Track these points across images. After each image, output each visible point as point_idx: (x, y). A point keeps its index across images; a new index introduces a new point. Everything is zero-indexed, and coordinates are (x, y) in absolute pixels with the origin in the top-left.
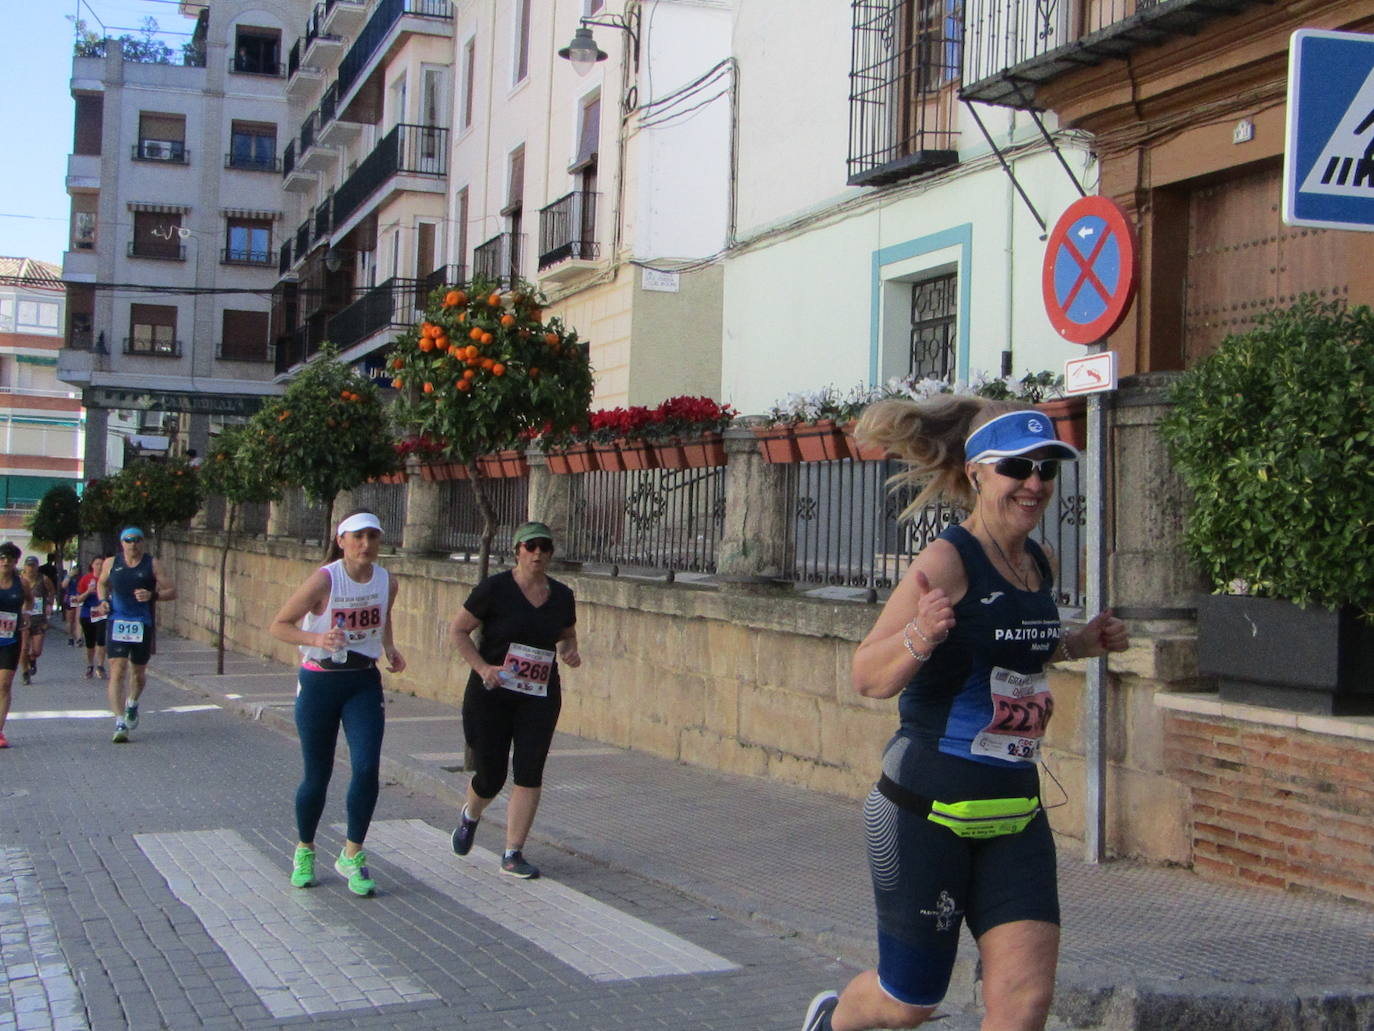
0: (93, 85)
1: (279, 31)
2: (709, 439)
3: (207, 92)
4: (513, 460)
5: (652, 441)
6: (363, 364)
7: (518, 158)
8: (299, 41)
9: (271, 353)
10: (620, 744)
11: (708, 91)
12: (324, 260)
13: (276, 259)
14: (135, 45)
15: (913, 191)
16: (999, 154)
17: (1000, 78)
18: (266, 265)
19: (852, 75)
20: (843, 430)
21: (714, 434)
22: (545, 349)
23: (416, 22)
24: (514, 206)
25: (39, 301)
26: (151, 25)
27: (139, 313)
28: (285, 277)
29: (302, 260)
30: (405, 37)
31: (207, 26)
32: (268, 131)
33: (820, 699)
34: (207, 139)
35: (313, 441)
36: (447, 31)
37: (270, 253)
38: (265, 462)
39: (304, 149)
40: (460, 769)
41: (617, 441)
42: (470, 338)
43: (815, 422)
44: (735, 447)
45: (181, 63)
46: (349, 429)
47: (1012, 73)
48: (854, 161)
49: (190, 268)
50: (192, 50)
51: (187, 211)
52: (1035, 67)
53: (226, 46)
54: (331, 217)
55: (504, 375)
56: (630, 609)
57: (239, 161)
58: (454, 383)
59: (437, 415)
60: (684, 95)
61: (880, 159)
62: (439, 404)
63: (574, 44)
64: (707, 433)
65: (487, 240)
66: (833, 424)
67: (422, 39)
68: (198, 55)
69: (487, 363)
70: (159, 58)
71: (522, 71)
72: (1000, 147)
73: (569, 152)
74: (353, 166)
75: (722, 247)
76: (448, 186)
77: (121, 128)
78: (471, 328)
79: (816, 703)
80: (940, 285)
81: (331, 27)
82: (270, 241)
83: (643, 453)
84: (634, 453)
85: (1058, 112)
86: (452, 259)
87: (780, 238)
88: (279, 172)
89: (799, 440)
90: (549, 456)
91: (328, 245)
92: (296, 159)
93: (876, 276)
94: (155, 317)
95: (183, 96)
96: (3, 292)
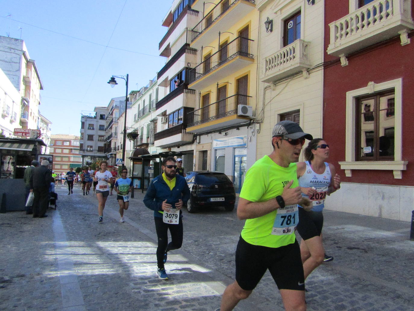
0: (83, 121)
1: (105, 115)
3: (97, 122)
9: (104, 151)
12: (108, 143)
13: (104, 140)
14: (88, 116)
23: (115, 123)
25: (77, 141)
26: (90, 114)
27: (88, 146)
28: (105, 143)
30: (113, 124)
31: (97, 114)
32: (103, 126)
34: (96, 127)
39: (107, 129)
49: (94, 142)
51: (94, 135)
53: (99, 116)
68: (95, 118)
76: (117, 138)
77: (87, 126)
82: (104, 138)
88: (104, 131)
94: (91, 147)
95: (93, 122)
96: (72, 140)
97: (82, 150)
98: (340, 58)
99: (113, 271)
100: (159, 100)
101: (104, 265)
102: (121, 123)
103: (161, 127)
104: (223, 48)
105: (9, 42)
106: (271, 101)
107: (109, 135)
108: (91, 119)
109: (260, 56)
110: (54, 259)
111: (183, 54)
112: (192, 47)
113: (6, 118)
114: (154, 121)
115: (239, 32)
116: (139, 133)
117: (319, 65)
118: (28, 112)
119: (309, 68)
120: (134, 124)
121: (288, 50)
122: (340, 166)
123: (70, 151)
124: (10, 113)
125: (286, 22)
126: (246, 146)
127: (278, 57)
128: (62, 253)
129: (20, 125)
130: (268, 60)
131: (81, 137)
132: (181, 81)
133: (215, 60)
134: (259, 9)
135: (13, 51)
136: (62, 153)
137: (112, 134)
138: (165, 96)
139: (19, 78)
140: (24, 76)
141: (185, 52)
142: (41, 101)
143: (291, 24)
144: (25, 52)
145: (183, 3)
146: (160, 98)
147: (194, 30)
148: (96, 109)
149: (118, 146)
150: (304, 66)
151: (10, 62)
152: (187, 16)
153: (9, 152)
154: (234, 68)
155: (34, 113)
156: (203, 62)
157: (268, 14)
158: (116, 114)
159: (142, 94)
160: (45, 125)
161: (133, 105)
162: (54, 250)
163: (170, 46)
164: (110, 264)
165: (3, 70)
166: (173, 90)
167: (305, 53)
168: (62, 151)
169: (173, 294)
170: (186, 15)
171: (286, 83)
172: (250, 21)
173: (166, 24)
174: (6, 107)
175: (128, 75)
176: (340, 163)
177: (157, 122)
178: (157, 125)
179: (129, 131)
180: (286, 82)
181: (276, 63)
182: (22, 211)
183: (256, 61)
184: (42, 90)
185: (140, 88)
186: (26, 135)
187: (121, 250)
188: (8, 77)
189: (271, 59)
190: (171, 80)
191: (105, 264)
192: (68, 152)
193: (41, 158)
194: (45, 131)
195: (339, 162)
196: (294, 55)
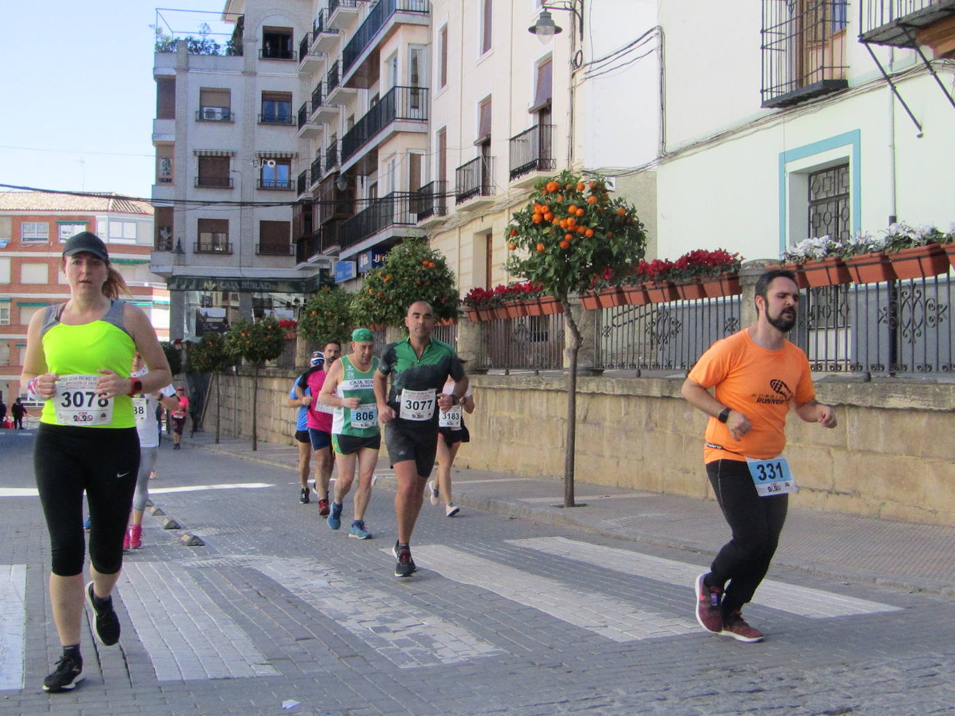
0: (169, 71)
1: (292, 28)
2: (726, 277)
3: (245, 73)
4: (551, 302)
5: (677, 282)
6: (370, 253)
7: (486, 105)
8: (307, 35)
9: (293, 249)
10: (654, 490)
11: (639, 50)
12: (336, 184)
13: (295, 185)
14: (195, 43)
15: (813, 109)
16: (887, 78)
17: (894, 25)
18: (288, 189)
19: (762, 32)
20: (847, 263)
21: (729, 274)
22: (617, 219)
23: (405, 16)
24: (485, 138)
25: (123, 221)
26: (206, 29)
27: (203, 225)
28: (302, 196)
29: (316, 184)
30: (397, 26)
31: (243, 28)
32: (286, 98)
33: (832, 450)
34: (246, 105)
35: (408, 295)
36: (424, 21)
37: (290, 181)
38: (376, 310)
39: (314, 109)
40: (562, 507)
41: (644, 283)
42: (568, 212)
43: (823, 259)
44: (749, 282)
45: (224, 54)
46: (430, 286)
47: (903, 21)
48: (767, 91)
49: (236, 192)
50: (233, 45)
51: (233, 154)
52: (923, 16)
54: (339, 154)
55: (593, 236)
56: (663, 397)
57: (268, 119)
58: (558, 244)
59: (546, 266)
60: (621, 54)
61: (785, 89)
62: (548, 259)
63: (539, 23)
64: (725, 273)
65: (463, 164)
66: (838, 260)
67: (409, 27)
68: (236, 48)
69: (581, 229)
70: (211, 52)
71: (487, 46)
72: (888, 73)
73: (529, 98)
74: (352, 118)
75: (655, 157)
76: (429, 127)
77: (188, 101)
78: (569, 206)
79: (829, 453)
80: (831, 173)
81: (333, 23)
82: (290, 173)
83: (666, 291)
84: (660, 291)
85: (934, 47)
86: (435, 177)
87: (701, 149)
88: (295, 125)
89: (807, 274)
90: (583, 298)
91: (338, 173)
92: (308, 115)
93: (782, 170)
94: (214, 227)
95: (228, 77)
96: (98, 216)
97: (169, 248)
107: (328, 143)
108: (210, 61)
136: (54, 283)
168: (53, 274)
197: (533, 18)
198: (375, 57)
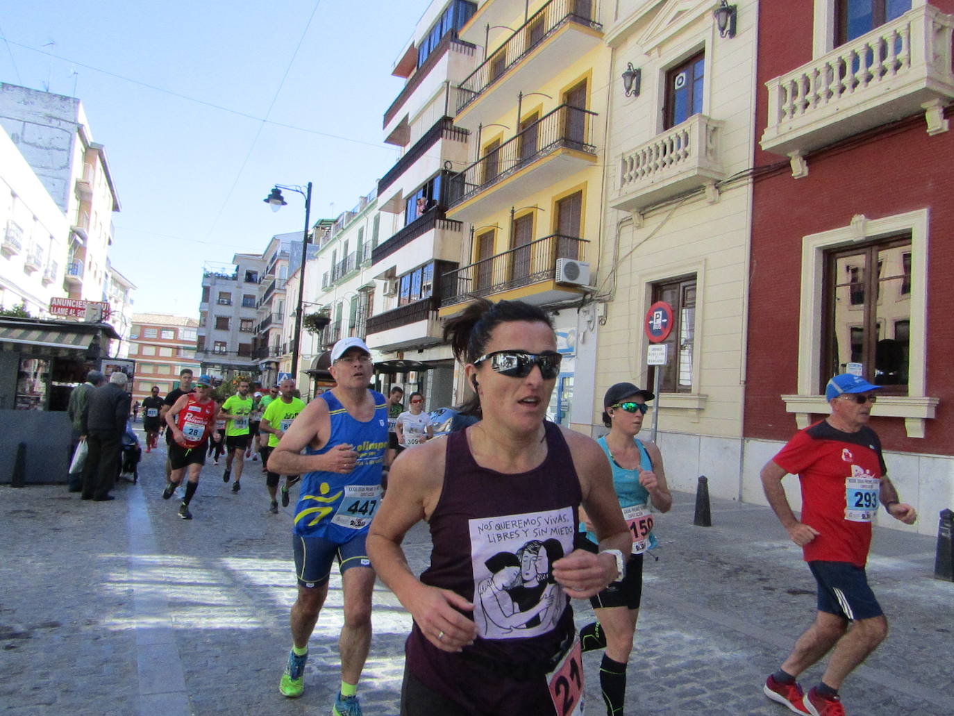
0: (208, 285)
1: (257, 272)
3: (237, 287)
9: (251, 355)
12: (262, 335)
13: (253, 330)
14: (219, 274)
18: (251, 332)
23: (278, 290)
25: (191, 331)
26: (224, 268)
27: (216, 343)
28: (255, 336)
29: (258, 333)
30: (275, 293)
31: (239, 268)
32: (253, 297)
34: (237, 299)
45: (231, 279)
49: (231, 331)
50: (234, 276)
51: (231, 317)
53: (243, 275)
54: (266, 325)
57: (245, 305)
68: (235, 278)
70: (225, 278)
77: (215, 296)
82: (252, 325)
88: (254, 309)
94: (223, 344)
95: (230, 287)
96: (180, 328)
97: (202, 351)
98: (790, 158)
99: (254, 623)
100: (380, 243)
101: (236, 609)
102: (293, 292)
103: (383, 304)
104: (528, 129)
105: (47, 102)
106: (631, 252)
107: (265, 319)
108: (224, 282)
109: (609, 149)
110: (125, 591)
111: (438, 139)
112: (458, 125)
113: (33, 273)
114: (368, 290)
115: (564, 94)
116: (331, 317)
117: (743, 174)
118: (84, 263)
119: (720, 181)
120: (323, 296)
121: (673, 137)
122: (784, 404)
123: (175, 353)
124: (44, 261)
125: (671, 74)
126: (573, 354)
127: (651, 154)
128: (144, 579)
129: (63, 290)
130: (627, 159)
131: (202, 321)
132: (431, 202)
133: (508, 155)
134: (610, 44)
135: (55, 123)
136: (157, 356)
137: (271, 316)
138: (394, 234)
139: (67, 184)
140: (77, 179)
141: (442, 137)
142: (113, 236)
143: (681, 80)
144: (82, 125)
145: (440, 25)
146: (382, 239)
147: (463, 87)
148: (237, 258)
149: (285, 345)
150: (709, 175)
151: (47, 149)
152: (449, 55)
153: (36, 351)
154: (552, 174)
155: (96, 264)
156: (483, 159)
157: (632, 55)
158: (281, 270)
159: (343, 228)
160: (121, 292)
161: (322, 251)
162: (128, 572)
163: (409, 122)
164: (249, 608)
165: (32, 166)
166: (411, 220)
167: (710, 147)
168: (157, 352)
169: (383, 678)
170: (447, 53)
171: (668, 213)
172: (591, 71)
173: (400, 71)
174: (35, 248)
175: (310, 185)
176: (784, 398)
177: (373, 293)
178: (373, 300)
179: (310, 311)
180: (667, 211)
181: (646, 166)
182: (61, 483)
183: (600, 162)
184: (117, 213)
185: (339, 214)
186: (76, 313)
187: (276, 577)
188: (42, 181)
189: (634, 156)
190: (409, 198)
191: (238, 606)
192: (170, 355)
193: (108, 366)
194: (120, 304)
195: (781, 396)
196: (687, 149)
197: (291, 313)
198: (271, 298)
